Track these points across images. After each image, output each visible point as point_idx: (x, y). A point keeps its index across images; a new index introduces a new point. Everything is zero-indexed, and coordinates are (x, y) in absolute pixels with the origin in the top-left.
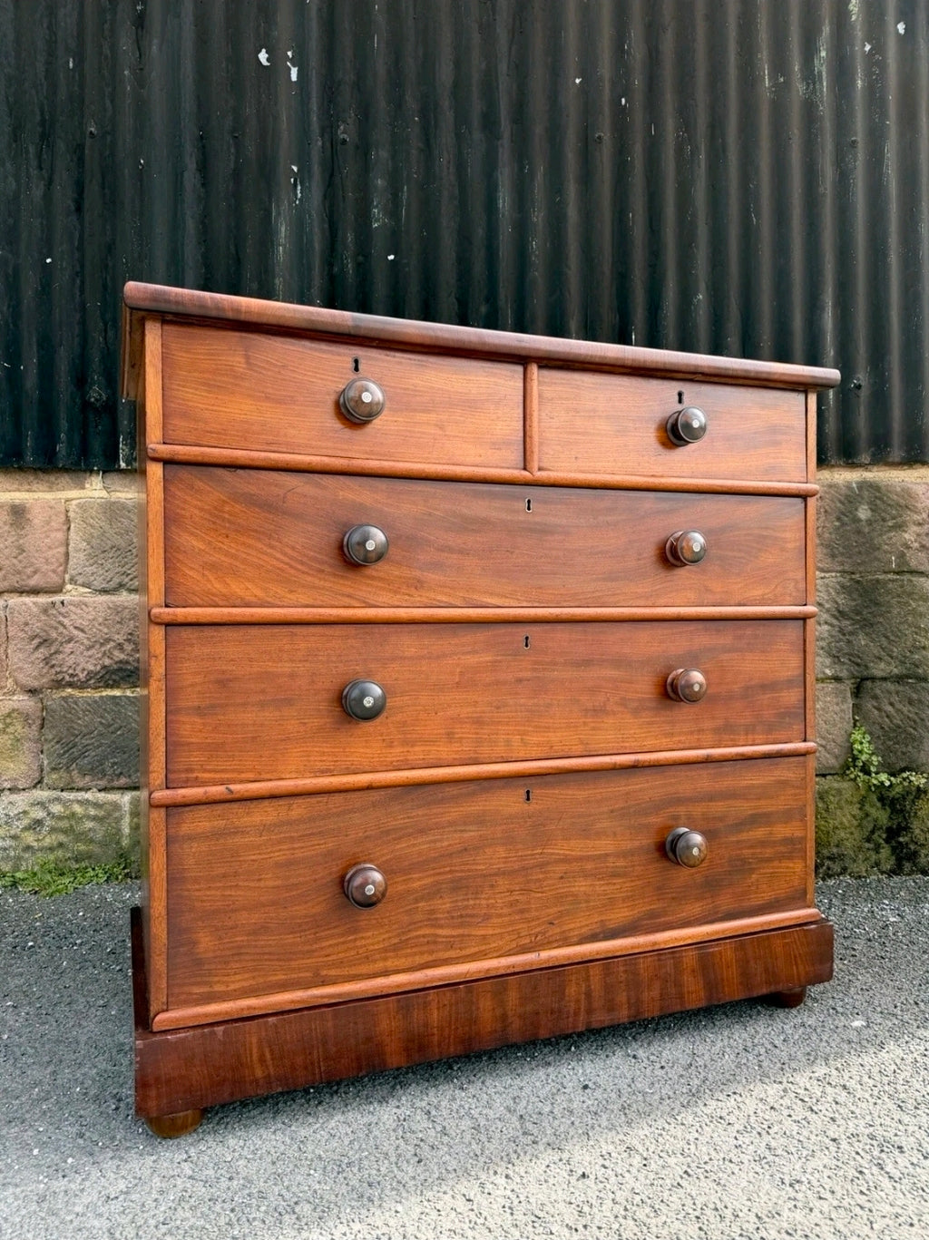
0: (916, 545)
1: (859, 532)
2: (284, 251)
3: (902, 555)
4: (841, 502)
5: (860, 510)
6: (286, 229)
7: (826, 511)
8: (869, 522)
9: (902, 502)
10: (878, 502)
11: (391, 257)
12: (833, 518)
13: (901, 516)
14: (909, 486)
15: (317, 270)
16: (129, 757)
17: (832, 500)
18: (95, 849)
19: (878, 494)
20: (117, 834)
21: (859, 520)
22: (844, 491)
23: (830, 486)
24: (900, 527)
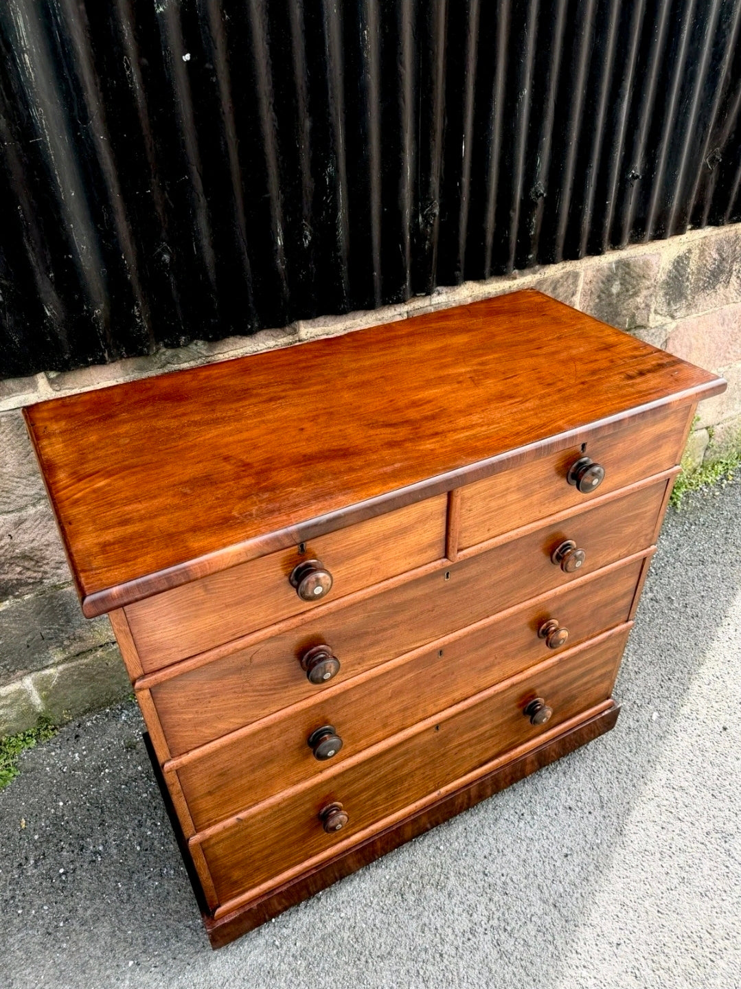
0: (643, 305)
1: (610, 304)
2: (32, 60)
3: (633, 316)
4: (603, 282)
5: (614, 286)
6: (24, 17)
7: (592, 292)
8: (618, 295)
9: (641, 273)
10: (627, 276)
11: (187, 57)
12: (594, 296)
13: (638, 284)
14: (648, 258)
15: (89, 88)
16: (19, 655)
17: (597, 283)
18: (13, 725)
19: (627, 270)
20: (29, 708)
21: (613, 295)
22: (607, 272)
23: (598, 270)
24: (636, 294)
